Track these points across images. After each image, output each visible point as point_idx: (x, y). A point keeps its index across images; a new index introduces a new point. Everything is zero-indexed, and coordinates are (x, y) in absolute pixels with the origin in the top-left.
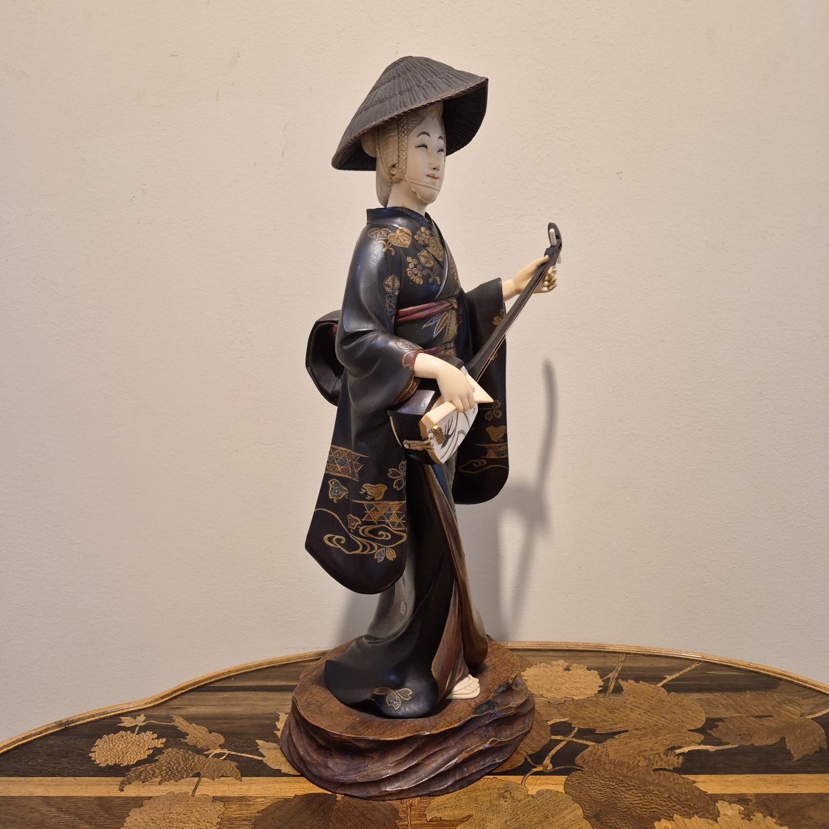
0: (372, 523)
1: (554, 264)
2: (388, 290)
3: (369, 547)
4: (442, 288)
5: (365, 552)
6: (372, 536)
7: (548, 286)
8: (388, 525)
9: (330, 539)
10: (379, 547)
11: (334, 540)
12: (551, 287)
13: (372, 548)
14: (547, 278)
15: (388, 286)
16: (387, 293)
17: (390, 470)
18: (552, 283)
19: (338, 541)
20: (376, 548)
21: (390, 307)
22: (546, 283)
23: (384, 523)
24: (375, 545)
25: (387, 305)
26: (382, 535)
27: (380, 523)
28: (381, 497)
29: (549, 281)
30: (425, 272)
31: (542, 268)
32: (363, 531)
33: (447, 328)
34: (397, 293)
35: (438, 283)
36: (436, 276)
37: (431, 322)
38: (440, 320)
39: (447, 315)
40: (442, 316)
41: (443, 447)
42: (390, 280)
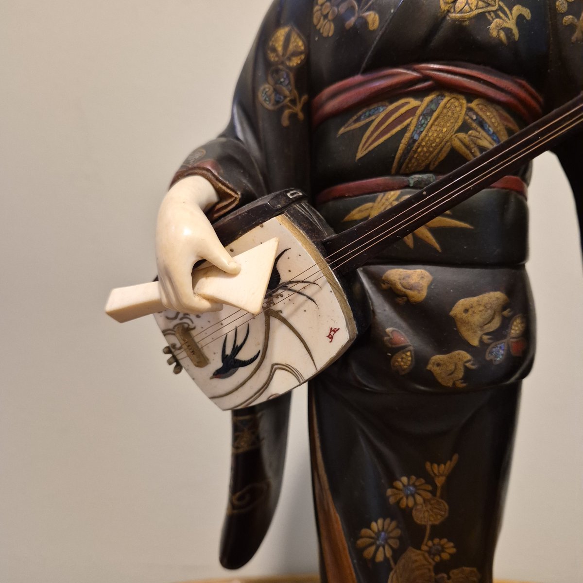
4: (379, 37)
15: (274, 50)
16: (272, 64)
21: (277, 92)
25: (269, 89)
30: (343, 7)
33: (408, 135)
34: (295, 62)
35: (371, 28)
36: (368, 10)
37: (356, 121)
38: (382, 115)
39: (413, 102)
40: (391, 107)
41: (220, 378)
42: (279, 38)
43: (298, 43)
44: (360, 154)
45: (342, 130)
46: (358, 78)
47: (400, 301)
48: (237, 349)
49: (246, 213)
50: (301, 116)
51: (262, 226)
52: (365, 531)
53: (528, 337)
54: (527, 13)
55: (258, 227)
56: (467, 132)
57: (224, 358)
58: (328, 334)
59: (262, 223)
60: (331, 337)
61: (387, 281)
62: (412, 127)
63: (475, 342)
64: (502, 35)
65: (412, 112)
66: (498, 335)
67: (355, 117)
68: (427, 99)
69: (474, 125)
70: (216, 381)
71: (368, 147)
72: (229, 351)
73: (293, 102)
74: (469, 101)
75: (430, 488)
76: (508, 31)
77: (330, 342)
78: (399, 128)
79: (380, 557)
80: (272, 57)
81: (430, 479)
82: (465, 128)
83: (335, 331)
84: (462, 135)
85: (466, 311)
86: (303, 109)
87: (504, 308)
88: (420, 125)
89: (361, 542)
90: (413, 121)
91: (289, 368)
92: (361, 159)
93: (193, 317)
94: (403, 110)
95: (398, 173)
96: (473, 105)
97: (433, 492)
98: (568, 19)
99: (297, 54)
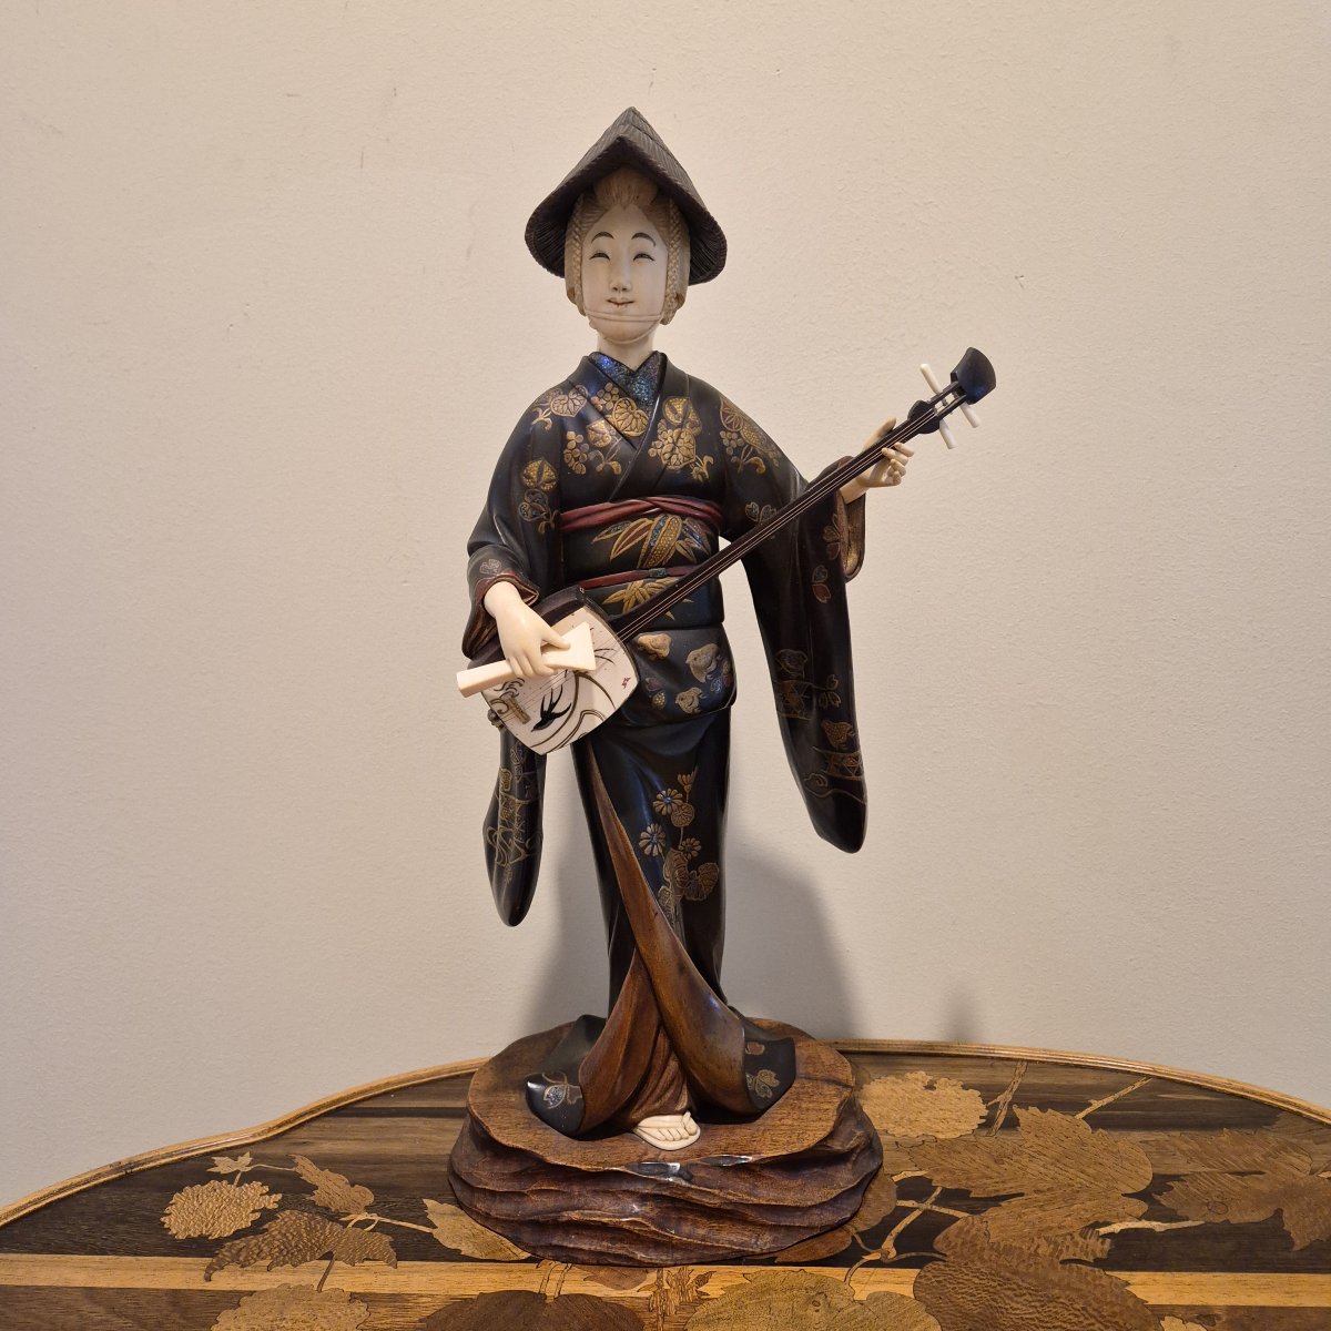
4: (622, 480)
15: (528, 477)
16: (527, 488)
21: (533, 508)
25: (526, 506)
30: (592, 455)
33: (647, 543)
34: (548, 487)
35: (616, 472)
36: (612, 460)
37: (607, 533)
38: (627, 530)
39: (648, 522)
40: (633, 524)
41: (538, 730)
42: (533, 468)
43: (548, 473)
44: (612, 556)
45: (596, 539)
46: (607, 505)
47: (653, 658)
48: (552, 705)
49: (560, 607)
50: (553, 526)
51: (573, 615)
52: (643, 834)
53: (732, 672)
54: (711, 460)
55: (570, 616)
56: (683, 539)
57: (543, 714)
58: (622, 683)
59: (573, 612)
60: (624, 684)
61: (641, 645)
62: (649, 538)
63: (703, 680)
64: (700, 477)
65: (648, 528)
66: (716, 673)
67: (606, 531)
68: (657, 519)
69: (688, 535)
70: (537, 732)
71: (618, 552)
72: (546, 708)
73: (548, 516)
74: (683, 519)
75: (680, 795)
76: (702, 474)
77: (624, 688)
78: (640, 538)
79: (655, 853)
80: (527, 482)
81: (681, 790)
82: (682, 537)
83: (627, 680)
84: (680, 542)
85: (695, 659)
86: (554, 521)
87: (717, 655)
88: (654, 536)
89: (641, 844)
90: (649, 534)
91: (595, 713)
92: (614, 559)
93: (516, 685)
94: (642, 526)
95: (641, 568)
96: (685, 522)
97: (684, 799)
98: (734, 459)
99: (550, 481)
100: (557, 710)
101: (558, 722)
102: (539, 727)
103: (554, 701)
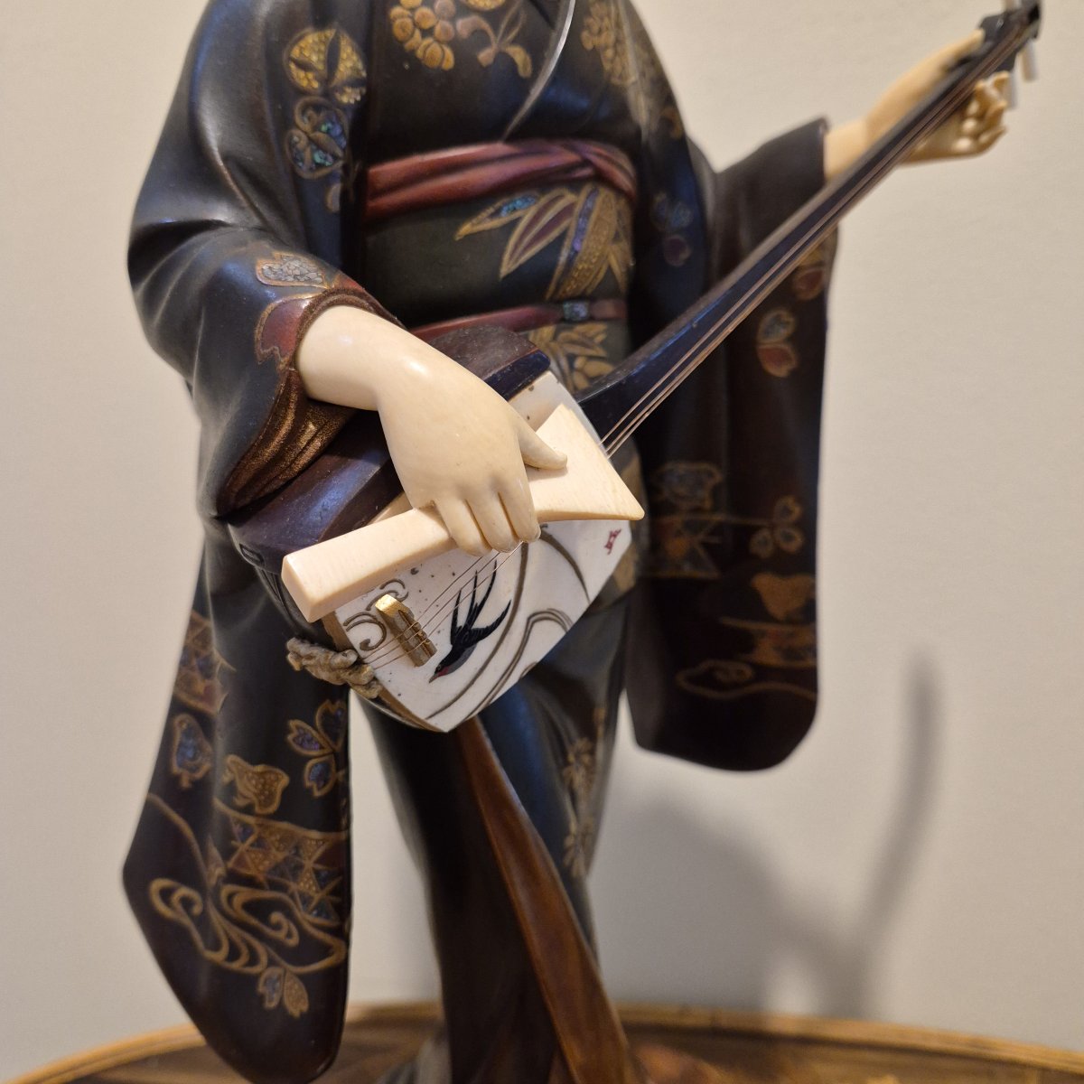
0: (250, 882)
1: (1008, 65)
2: (303, 79)
3: (245, 951)
4: (536, 91)
5: (236, 966)
6: (254, 921)
7: (975, 136)
8: (292, 896)
9: (166, 894)
10: (271, 963)
11: (176, 897)
12: (984, 138)
13: (253, 960)
14: (974, 108)
15: (304, 66)
16: (302, 92)
17: (293, 724)
18: (990, 124)
19: (187, 903)
20: (264, 959)
21: (316, 145)
22: (970, 125)
23: (283, 888)
24: (261, 949)
25: (299, 138)
26: (277, 927)
27: (274, 886)
28: (273, 808)
29: (980, 117)
30: (464, 26)
31: (959, 72)
32: (230, 897)
33: (567, 244)
34: (350, 96)
35: (521, 72)
36: (512, 43)
37: (494, 215)
38: (532, 210)
39: (569, 198)
40: (544, 199)
41: (445, 674)
42: (310, 46)
43: (350, 61)
44: (507, 267)
45: (466, 229)
46: (499, 148)
48: (475, 611)
49: (509, 369)
51: (532, 389)
55: (526, 391)
57: (456, 633)
58: (605, 543)
59: (530, 383)
60: (609, 546)
65: (568, 211)
67: (491, 210)
68: (585, 194)
70: (440, 682)
71: (518, 259)
72: (461, 621)
77: (609, 553)
78: (555, 233)
83: (614, 535)
86: (354, 185)
88: (579, 231)
90: (571, 224)
91: (553, 614)
92: (508, 276)
94: (560, 206)
95: (552, 301)
99: (354, 83)
100: (482, 621)
101: (483, 648)
102: (447, 666)
103: (478, 600)
